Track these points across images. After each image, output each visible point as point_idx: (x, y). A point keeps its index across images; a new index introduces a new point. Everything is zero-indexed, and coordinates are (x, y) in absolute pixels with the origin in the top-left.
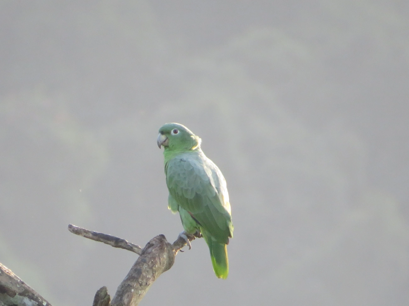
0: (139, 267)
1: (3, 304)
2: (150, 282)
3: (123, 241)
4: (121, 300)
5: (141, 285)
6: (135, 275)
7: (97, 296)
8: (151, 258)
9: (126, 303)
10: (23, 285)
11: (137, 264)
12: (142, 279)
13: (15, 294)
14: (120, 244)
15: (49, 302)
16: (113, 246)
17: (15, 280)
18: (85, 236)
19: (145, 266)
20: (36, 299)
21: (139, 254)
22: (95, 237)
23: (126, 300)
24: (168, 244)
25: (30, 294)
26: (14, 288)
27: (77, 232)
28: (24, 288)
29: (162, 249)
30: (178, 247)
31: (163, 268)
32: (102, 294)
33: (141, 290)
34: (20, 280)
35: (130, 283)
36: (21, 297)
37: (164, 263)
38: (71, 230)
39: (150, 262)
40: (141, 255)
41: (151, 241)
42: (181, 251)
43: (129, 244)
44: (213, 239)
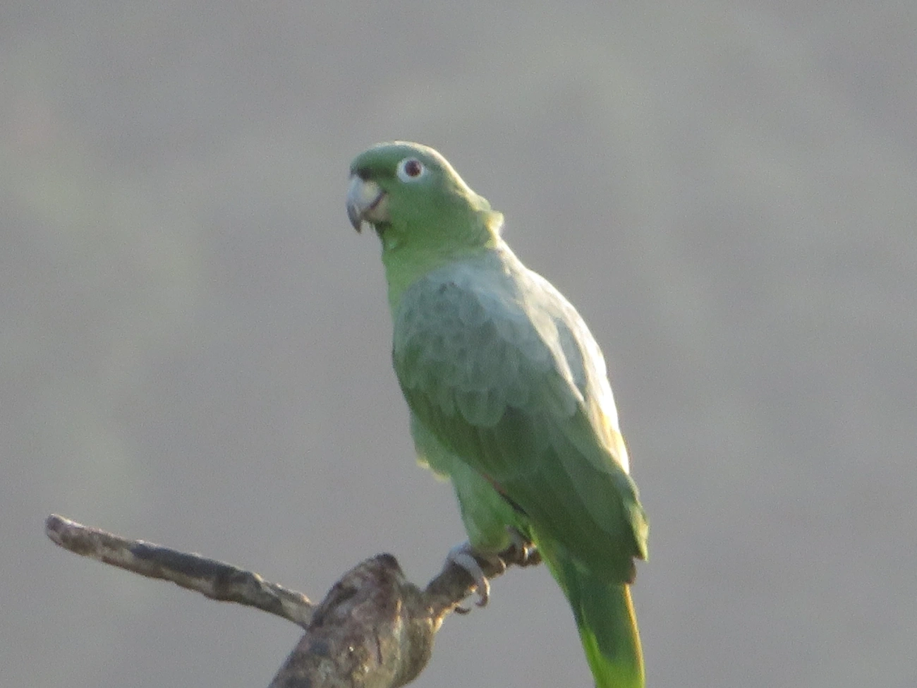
0: (302, 673)
3: (245, 578)
11: (295, 660)
14: (234, 589)
16: (209, 596)
18: (107, 560)
19: (324, 670)
21: (302, 624)
22: (145, 564)
24: (410, 590)
27: (78, 543)
29: (385, 609)
30: (446, 597)
31: (392, 675)
37: (393, 658)
38: (57, 536)
39: (344, 654)
40: (310, 629)
41: (346, 578)
42: (458, 610)
43: (268, 590)
44: (581, 567)
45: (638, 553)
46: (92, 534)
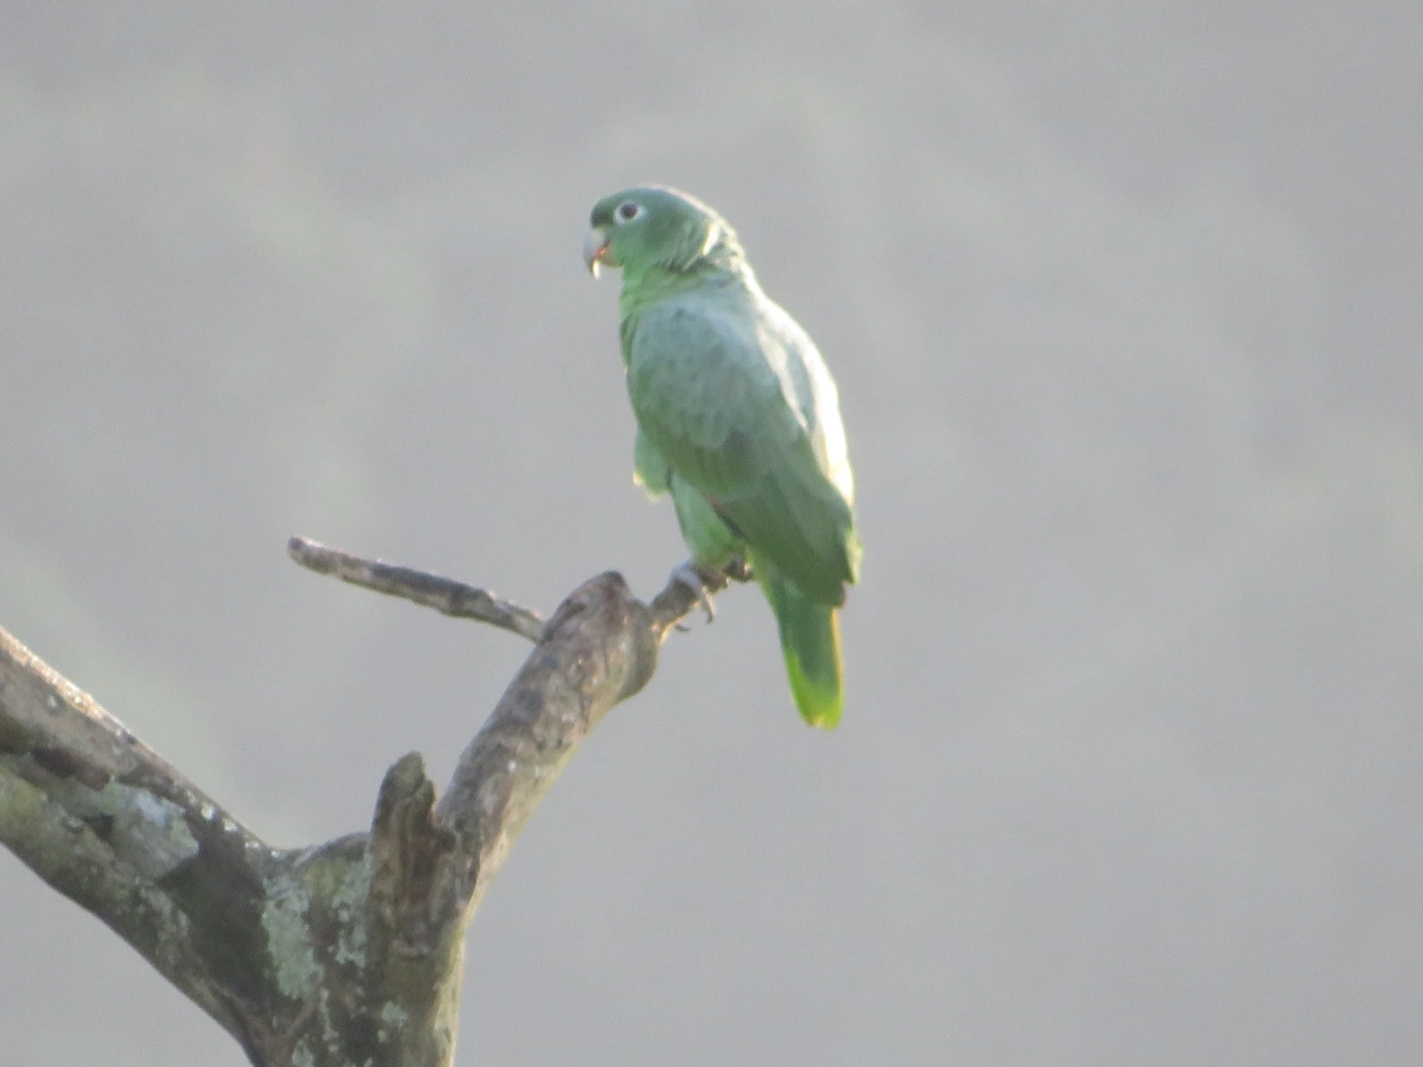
0: (533, 686)
1: (63, 813)
2: (574, 737)
3: (478, 595)
4: (473, 797)
5: (541, 746)
6: (520, 712)
7: (390, 787)
8: (576, 654)
9: (490, 811)
10: (134, 749)
11: (528, 673)
12: (547, 725)
13: (106, 779)
14: (468, 605)
15: (224, 806)
16: (444, 611)
17: (103, 729)
18: (346, 578)
19: (555, 683)
20: (178, 797)
21: (533, 639)
22: (383, 582)
23: (488, 800)
24: (635, 606)
25: (158, 780)
26: (104, 759)
27: (319, 563)
28: (137, 757)
29: (612, 622)
30: (669, 613)
31: (618, 687)
32: (407, 778)
33: (541, 764)
34: (124, 733)
35: (503, 741)
36: (127, 789)
37: (620, 670)
38: (299, 555)
39: (573, 669)
40: (541, 643)
41: (575, 594)
42: (680, 628)
43: (501, 607)
44: (792, 589)
45: (848, 575)
46: (332, 554)
